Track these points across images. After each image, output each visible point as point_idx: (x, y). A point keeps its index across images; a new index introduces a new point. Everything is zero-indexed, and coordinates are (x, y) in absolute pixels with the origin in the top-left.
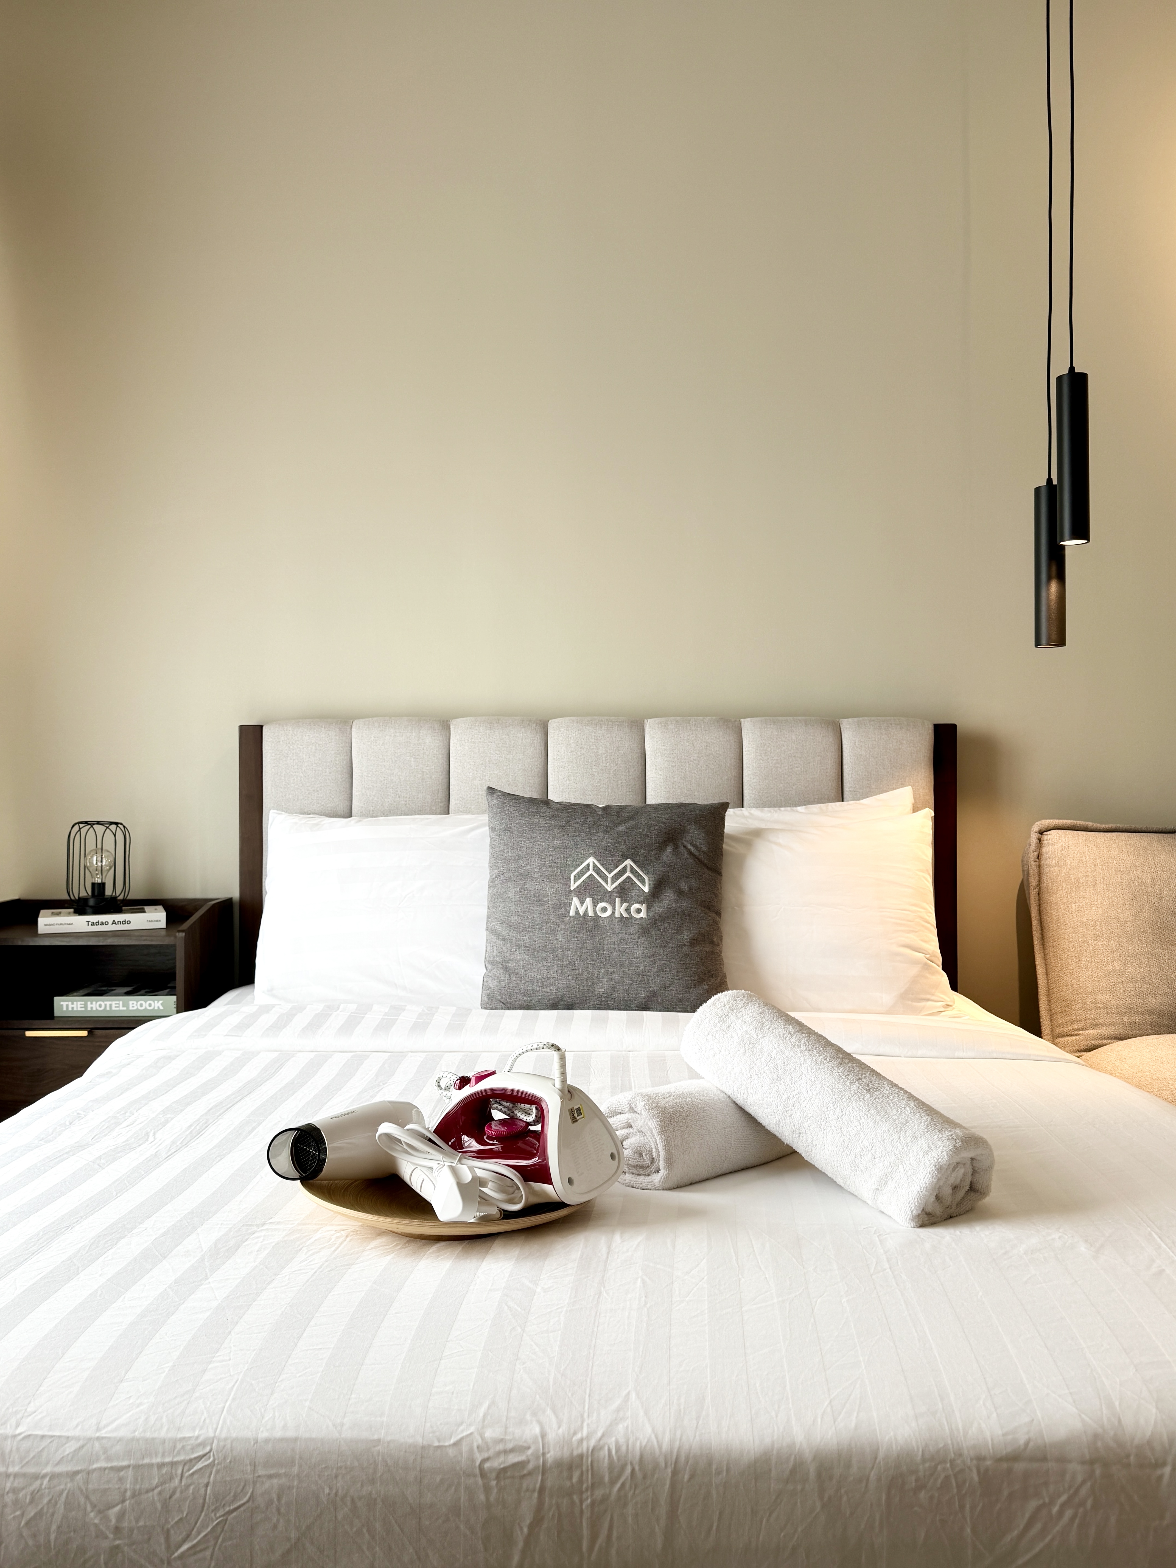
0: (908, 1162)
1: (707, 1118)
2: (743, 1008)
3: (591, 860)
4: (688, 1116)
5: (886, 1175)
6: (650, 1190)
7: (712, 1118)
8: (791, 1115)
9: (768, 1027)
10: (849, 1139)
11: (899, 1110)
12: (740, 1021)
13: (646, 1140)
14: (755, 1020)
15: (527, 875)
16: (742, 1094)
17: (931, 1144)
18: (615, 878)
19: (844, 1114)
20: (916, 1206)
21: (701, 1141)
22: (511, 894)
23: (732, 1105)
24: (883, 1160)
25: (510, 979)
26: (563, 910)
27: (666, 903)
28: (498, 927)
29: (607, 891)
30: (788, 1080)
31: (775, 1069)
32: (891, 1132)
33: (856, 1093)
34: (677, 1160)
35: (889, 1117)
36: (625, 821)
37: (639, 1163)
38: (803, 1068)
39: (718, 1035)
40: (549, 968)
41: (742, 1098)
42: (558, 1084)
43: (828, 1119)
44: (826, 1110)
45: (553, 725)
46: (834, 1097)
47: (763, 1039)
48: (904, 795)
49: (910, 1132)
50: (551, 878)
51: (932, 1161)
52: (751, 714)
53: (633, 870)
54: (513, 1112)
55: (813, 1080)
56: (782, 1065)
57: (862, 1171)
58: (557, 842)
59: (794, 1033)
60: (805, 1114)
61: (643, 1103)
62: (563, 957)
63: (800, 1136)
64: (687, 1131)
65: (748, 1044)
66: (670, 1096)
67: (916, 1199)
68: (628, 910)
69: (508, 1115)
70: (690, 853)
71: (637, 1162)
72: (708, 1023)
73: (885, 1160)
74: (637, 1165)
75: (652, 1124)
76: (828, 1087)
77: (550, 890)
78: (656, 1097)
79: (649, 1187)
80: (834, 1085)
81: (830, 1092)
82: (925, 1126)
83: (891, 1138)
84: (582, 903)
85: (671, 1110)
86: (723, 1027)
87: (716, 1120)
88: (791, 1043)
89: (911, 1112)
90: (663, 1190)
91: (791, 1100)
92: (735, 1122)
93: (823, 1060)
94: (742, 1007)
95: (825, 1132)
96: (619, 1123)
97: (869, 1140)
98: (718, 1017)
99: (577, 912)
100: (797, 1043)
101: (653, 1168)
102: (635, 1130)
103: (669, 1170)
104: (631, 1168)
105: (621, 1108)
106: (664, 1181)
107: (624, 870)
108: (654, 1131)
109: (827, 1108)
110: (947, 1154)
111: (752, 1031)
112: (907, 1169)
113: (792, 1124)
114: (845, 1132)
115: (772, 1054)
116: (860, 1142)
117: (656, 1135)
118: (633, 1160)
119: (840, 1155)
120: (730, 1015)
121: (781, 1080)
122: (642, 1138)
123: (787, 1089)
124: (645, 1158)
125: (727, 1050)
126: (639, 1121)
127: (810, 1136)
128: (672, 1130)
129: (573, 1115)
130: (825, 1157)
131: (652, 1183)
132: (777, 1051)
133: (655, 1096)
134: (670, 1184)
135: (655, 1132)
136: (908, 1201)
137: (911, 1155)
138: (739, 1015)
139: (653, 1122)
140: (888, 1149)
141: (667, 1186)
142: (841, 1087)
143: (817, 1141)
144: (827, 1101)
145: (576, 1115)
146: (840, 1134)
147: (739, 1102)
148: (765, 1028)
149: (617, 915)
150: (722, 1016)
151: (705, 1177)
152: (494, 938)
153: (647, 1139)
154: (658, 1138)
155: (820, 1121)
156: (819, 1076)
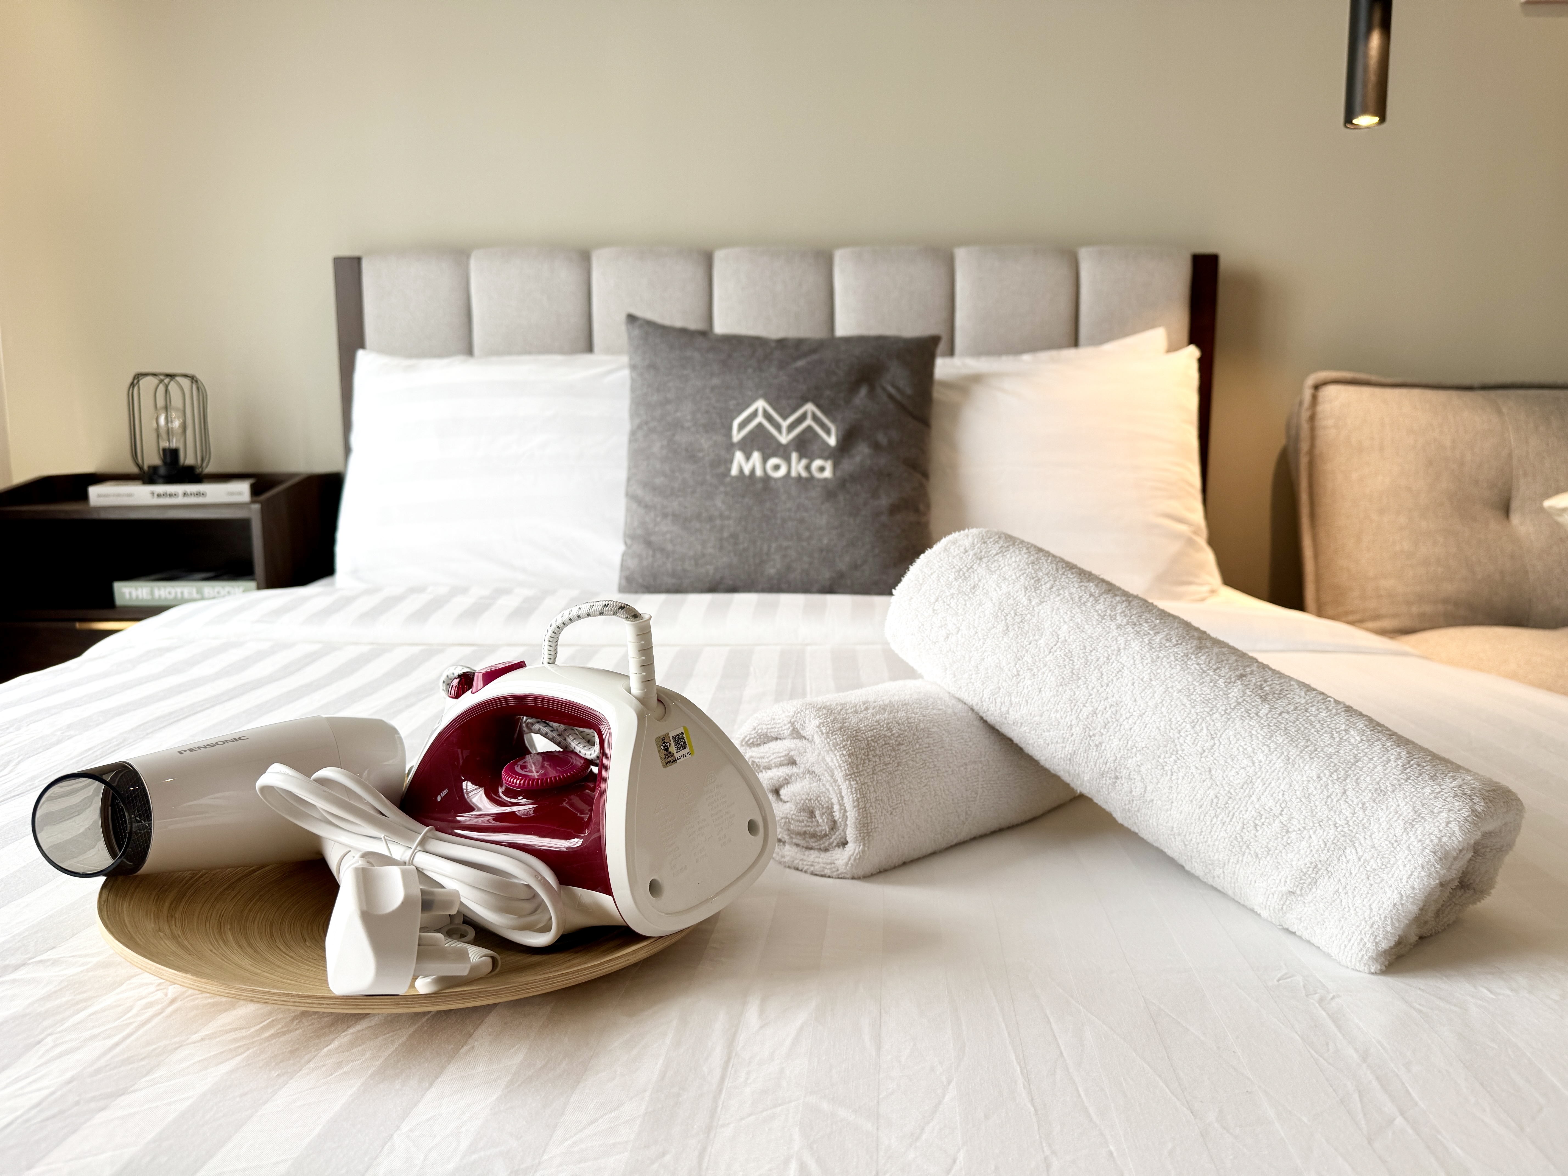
0: (1369, 842)
1: (935, 748)
2: (1000, 555)
3: (760, 404)
4: (900, 744)
5: (1316, 866)
6: (829, 877)
7: (943, 747)
8: (1101, 743)
9: (1048, 586)
10: (1229, 792)
11: (1335, 735)
12: (995, 577)
13: (822, 787)
14: (1023, 574)
15: (676, 425)
16: (999, 704)
17: (1419, 806)
18: (791, 427)
19: (1218, 744)
20: (1388, 932)
21: (924, 789)
22: (656, 448)
23: (977, 723)
24: (1307, 837)
25: (654, 556)
26: (721, 469)
27: (858, 459)
28: (640, 492)
29: (779, 444)
30: (1094, 679)
31: (1068, 660)
32: (1324, 779)
33: (1239, 704)
34: (880, 826)
35: (1316, 750)
36: (805, 355)
37: (809, 828)
38: (1125, 657)
39: (955, 601)
40: (704, 543)
41: (998, 711)
42: (636, 688)
43: (1180, 752)
44: (1177, 735)
45: (719, 256)
46: (1193, 711)
47: (1040, 607)
48: (1158, 337)
49: (1368, 779)
50: (709, 428)
51: (1428, 842)
52: (965, 242)
53: (815, 418)
54: (565, 739)
55: (1146, 678)
56: (1081, 652)
57: (1257, 856)
58: (715, 381)
59: (1100, 595)
60: (1130, 742)
61: (817, 722)
62: (722, 528)
63: (1116, 782)
64: (899, 772)
65: (1013, 615)
66: (867, 709)
67: (1389, 920)
68: (808, 468)
69: (559, 744)
70: (890, 396)
71: (806, 826)
72: (936, 582)
73: (1313, 837)
74: (805, 833)
75: (832, 760)
76: (1180, 691)
77: (705, 442)
78: (841, 710)
79: (827, 872)
80: (1191, 688)
81: (1185, 700)
82: (1400, 768)
83: (1325, 793)
84: (748, 457)
85: (870, 734)
86: (965, 588)
87: (951, 750)
88: (1097, 611)
89: (1362, 740)
90: (853, 878)
91: (1099, 716)
92: (983, 753)
93: (1164, 641)
94: (997, 554)
95: (1174, 778)
96: (772, 757)
97: (1274, 795)
98: (954, 570)
99: (741, 471)
100: (1109, 612)
101: (835, 838)
102: (802, 770)
103: (864, 845)
104: (794, 836)
105: (776, 730)
106: (855, 864)
107: (803, 418)
108: (836, 773)
109: (1179, 732)
110: (1460, 827)
111: (1020, 592)
112: (1367, 856)
113: (1101, 761)
114: (1220, 778)
115: (1059, 632)
116: (1254, 798)
117: (840, 780)
118: (797, 824)
119: (1208, 823)
120: (975, 566)
121: (1080, 678)
122: (815, 784)
123: (1091, 695)
124: (820, 821)
125: (971, 626)
126: (809, 755)
127: (1139, 784)
128: (870, 770)
129: (667, 750)
130: (1170, 824)
131: (833, 865)
132: (1070, 627)
133: (839, 708)
134: (867, 868)
135: (839, 775)
136: (1370, 923)
137: (1374, 827)
138: (993, 567)
139: (836, 756)
140: (1319, 814)
141: (861, 873)
142: (1208, 692)
143: (1154, 794)
144: (1179, 719)
145: (672, 749)
146: (1208, 783)
147: (990, 719)
148: (1043, 587)
149: (794, 474)
150: (961, 570)
151: (930, 850)
152: (634, 506)
153: (824, 785)
154: (844, 786)
155: (1162, 756)
156: (1159, 671)
